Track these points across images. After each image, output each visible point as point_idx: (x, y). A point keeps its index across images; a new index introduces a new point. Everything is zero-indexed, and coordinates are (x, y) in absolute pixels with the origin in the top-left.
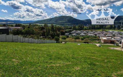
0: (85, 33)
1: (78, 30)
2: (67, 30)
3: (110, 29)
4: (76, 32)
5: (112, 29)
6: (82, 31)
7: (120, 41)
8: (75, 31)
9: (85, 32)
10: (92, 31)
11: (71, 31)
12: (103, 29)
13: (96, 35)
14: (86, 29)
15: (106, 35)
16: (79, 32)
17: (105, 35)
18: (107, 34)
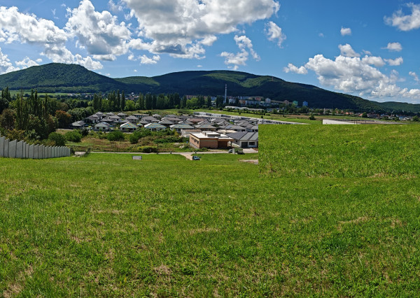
0: (134, 122)
1: (109, 111)
2: (76, 111)
3: (198, 108)
4: (103, 117)
5: (204, 108)
6: (121, 114)
7: (241, 142)
8: (99, 113)
9: (131, 117)
10: (150, 114)
11: (88, 114)
12: (178, 108)
13: (167, 125)
14: (131, 109)
15: (197, 126)
16: (114, 116)
17: (191, 125)
18: (196, 123)
